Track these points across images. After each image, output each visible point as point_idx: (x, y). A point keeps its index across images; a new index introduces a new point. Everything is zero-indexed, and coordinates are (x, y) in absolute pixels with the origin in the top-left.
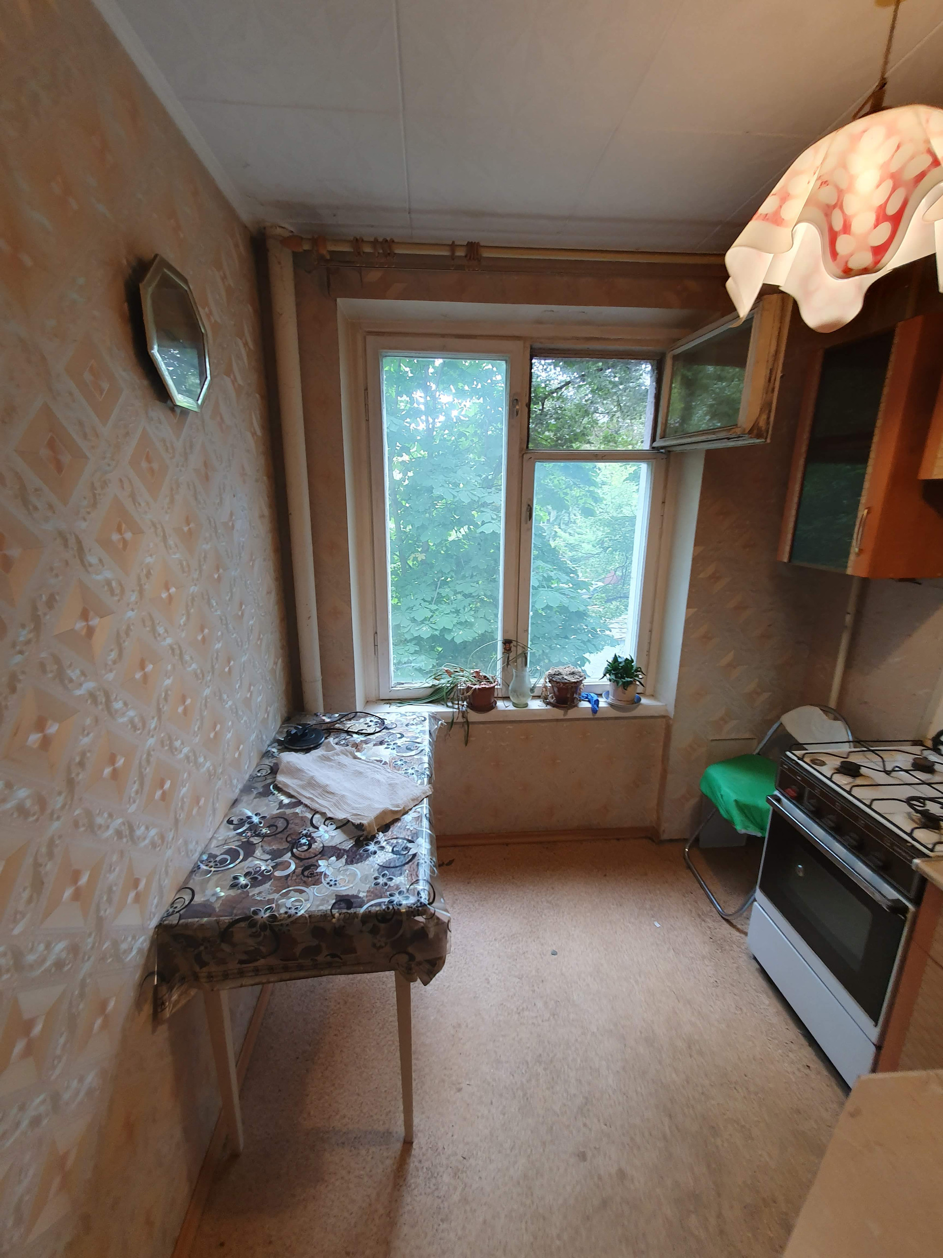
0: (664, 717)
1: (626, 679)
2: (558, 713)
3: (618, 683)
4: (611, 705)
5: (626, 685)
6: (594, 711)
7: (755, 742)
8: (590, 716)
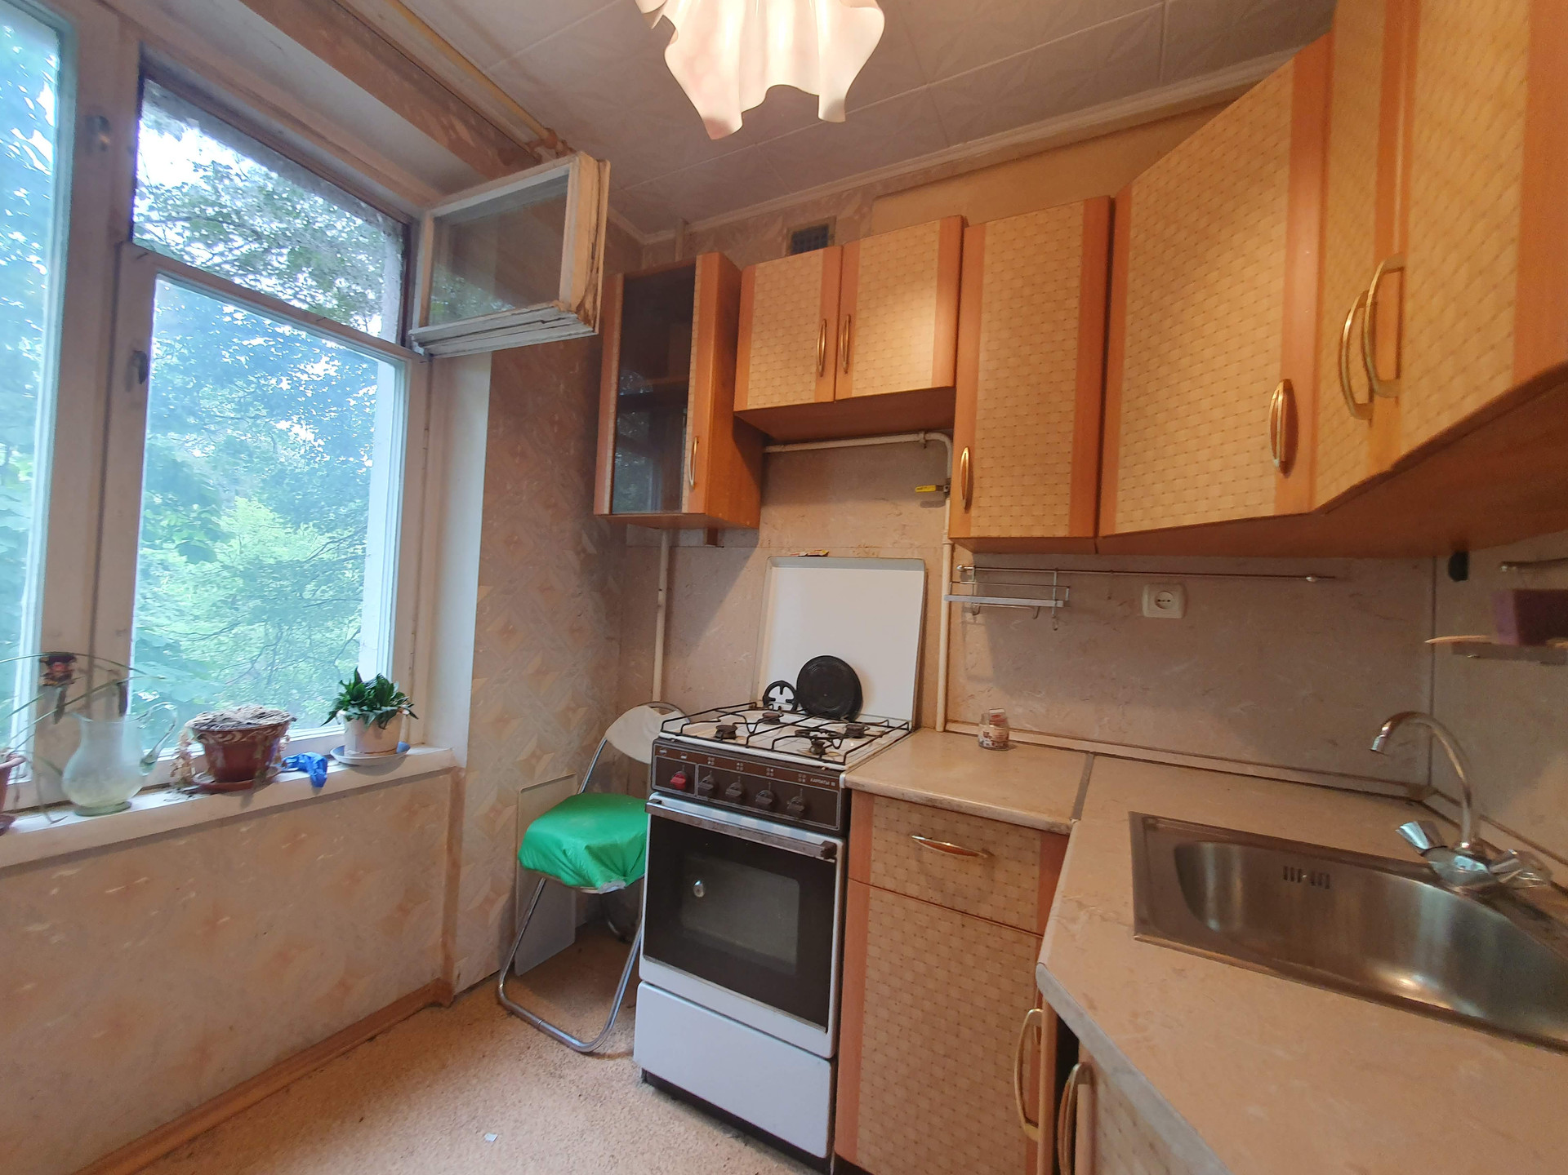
0: (447, 771)
1: (383, 708)
2: (228, 804)
3: (366, 718)
4: (353, 766)
5: (383, 720)
6: (318, 782)
7: (575, 780)
8: (308, 793)
